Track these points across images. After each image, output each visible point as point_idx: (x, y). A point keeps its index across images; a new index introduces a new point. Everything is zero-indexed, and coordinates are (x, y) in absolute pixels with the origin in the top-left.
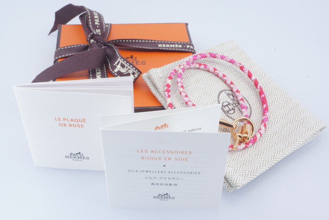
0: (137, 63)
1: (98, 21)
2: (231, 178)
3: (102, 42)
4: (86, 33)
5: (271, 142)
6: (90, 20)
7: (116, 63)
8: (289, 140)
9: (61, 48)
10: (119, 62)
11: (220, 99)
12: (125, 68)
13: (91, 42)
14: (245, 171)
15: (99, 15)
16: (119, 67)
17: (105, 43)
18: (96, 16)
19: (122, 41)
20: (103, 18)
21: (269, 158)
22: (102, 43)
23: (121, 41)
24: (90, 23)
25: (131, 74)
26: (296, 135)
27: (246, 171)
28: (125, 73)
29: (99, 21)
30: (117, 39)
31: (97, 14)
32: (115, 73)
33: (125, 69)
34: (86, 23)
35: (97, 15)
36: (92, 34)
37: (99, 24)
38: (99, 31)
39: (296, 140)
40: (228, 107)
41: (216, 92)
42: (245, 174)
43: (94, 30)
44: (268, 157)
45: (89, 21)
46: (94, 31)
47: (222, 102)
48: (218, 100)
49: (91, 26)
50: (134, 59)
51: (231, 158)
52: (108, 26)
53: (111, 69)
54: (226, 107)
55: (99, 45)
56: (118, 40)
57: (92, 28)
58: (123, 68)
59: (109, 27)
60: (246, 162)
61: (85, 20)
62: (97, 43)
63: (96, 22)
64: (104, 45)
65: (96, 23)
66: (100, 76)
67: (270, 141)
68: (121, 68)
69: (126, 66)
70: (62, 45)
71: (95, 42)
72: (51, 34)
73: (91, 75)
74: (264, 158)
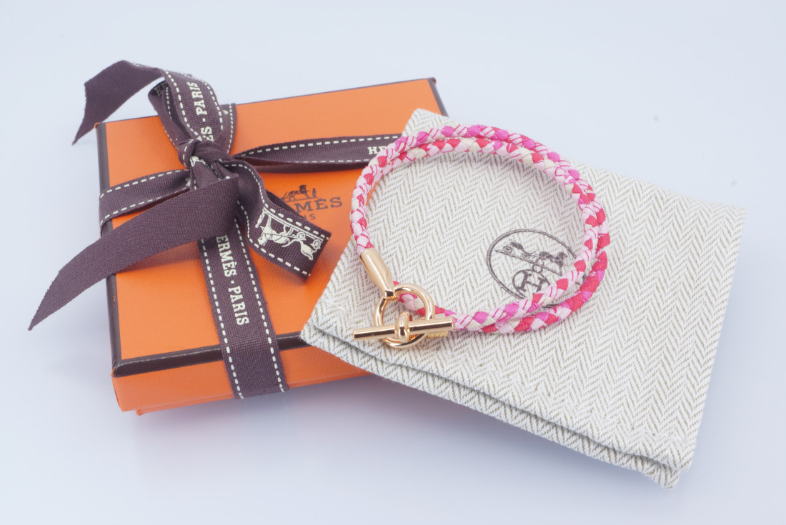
0: (318, 205)
1: (204, 106)
2: (662, 452)
3: (220, 160)
4: (174, 139)
5: (666, 311)
6: (181, 105)
7: (260, 221)
8: (703, 288)
9: (113, 188)
10: (266, 217)
11: (500, 279)
12: (285, 231)
13: (193, 165)
14: (672, 417)
15: (203, 87)
16: (267, 229)
17: (230, 164)
18: (197, 91)
19: (273, 151)
20: (214, 95)
21: (694, 353)
22: (223, 165)
23: (268, 150)
24: (184, 113)
25: (302, 243)
26: (707, 268)
27: (674, 416)
28: (287, 243)
29: (205, 103)
30: (258, 145)
31: (196, 85)
32: (261, 246)
33: (284, 233)
34: (170, 113)
35: (199, 89)
36: (192, 143)
37: (205, 113)
38: (208, 130)
39: (717, 280)
40: (530, 283)
41: (481, 270)
42: (679, 423)
43: (195, 130)
44: (690, 353)
45: (179, 107)
46: (196, 134)
47: (511, 281)
48: (500, 283)
49: (186, 120)
50: (310, 194)
51: (623, 404)
52: (229, 112)
53: (251, 237)
54: (525, 288)
55: (214, 171)
56: (260, 148)
57: (188, 125)
58: (278, 232)
59: (231, 114)
60: (657, 392)
61: (167, 105)
62: (209, 164)
63: (197, 109)
64: (226, 168)
65: (199, 112)
66: (230, 252)
67: (664, 310)
68: (274, 232)
69: (286, 225)
70: (115, 180)
71: (204, 163)
72: (79, 141)
73: (206, 254)
74: (683, 359)
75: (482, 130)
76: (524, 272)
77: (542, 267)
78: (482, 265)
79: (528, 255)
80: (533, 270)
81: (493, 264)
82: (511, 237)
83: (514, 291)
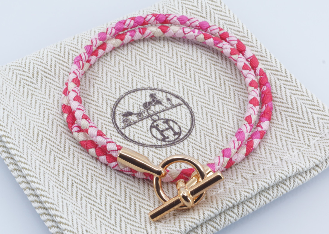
75: (124, 24)
76: (152, 127)
77: (156, 114)
78: (127, 145)
79: (139, 114)
80: (155, 121)
81: (132, 138)
82: (118, 113)
83: (164, 143)
